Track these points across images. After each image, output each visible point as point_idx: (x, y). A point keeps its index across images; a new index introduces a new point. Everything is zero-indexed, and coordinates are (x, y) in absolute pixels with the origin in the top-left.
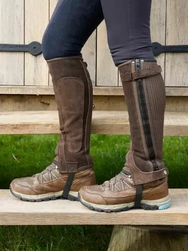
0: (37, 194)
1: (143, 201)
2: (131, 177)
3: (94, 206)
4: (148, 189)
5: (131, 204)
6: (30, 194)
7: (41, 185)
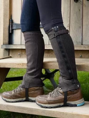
0: (14, 99)
1: (68, 102)
2: (61, 89)
3: (42, 105)
4: (70, 95)
5: (62, 104)
6: (10, 99)
7: (16, 94)
